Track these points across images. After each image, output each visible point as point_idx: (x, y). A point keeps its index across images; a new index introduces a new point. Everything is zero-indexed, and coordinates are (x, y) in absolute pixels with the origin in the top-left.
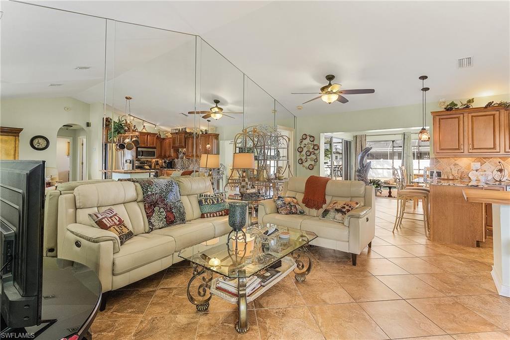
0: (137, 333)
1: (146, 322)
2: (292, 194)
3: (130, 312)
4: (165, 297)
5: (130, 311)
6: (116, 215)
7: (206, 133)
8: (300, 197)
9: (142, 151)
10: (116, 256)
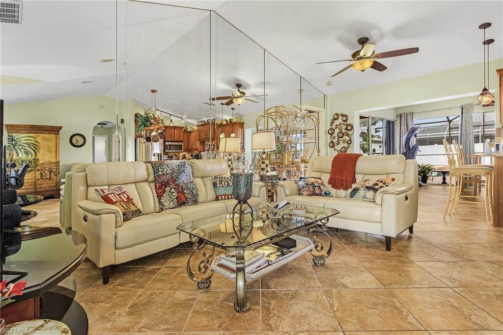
0: (133, 306)
1: (144, 296)
2: (317, 175)
3: (131, 287)
4: (168, 274)
5: (131, 285)
6: (124, 192)
7: (231, 122)
8: (326, 178)
9: (170, 145)
10: (118, 229)
